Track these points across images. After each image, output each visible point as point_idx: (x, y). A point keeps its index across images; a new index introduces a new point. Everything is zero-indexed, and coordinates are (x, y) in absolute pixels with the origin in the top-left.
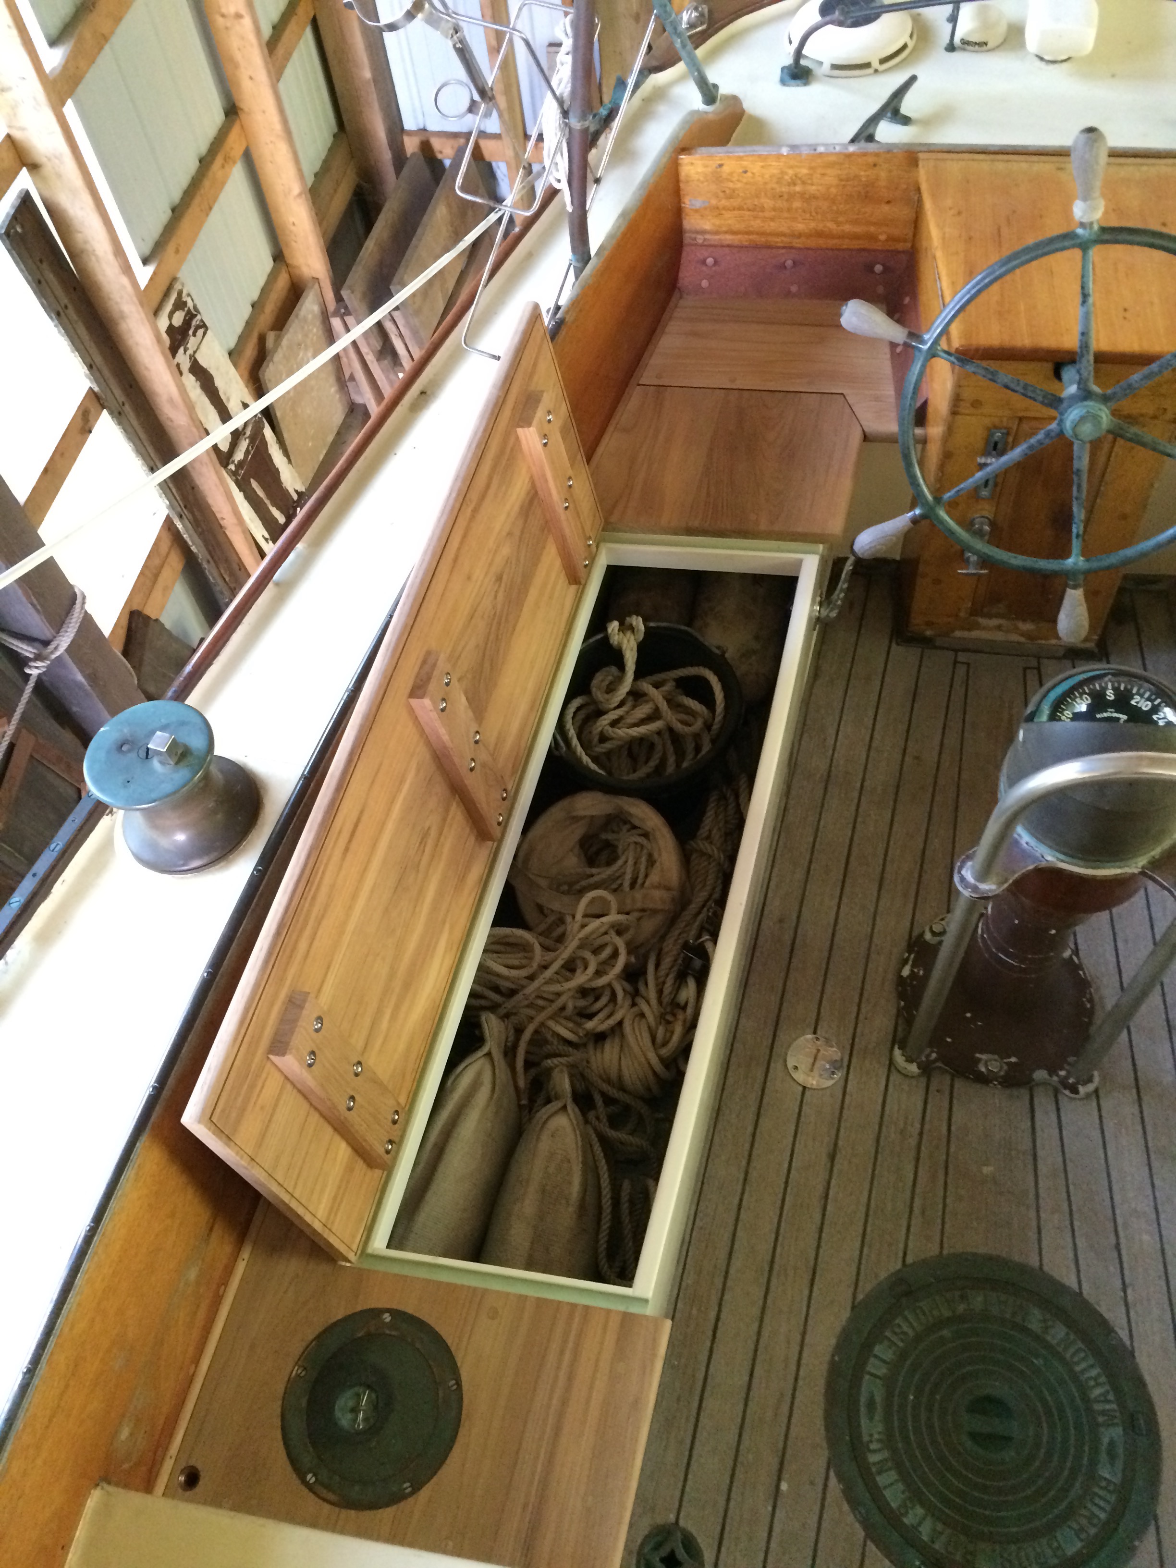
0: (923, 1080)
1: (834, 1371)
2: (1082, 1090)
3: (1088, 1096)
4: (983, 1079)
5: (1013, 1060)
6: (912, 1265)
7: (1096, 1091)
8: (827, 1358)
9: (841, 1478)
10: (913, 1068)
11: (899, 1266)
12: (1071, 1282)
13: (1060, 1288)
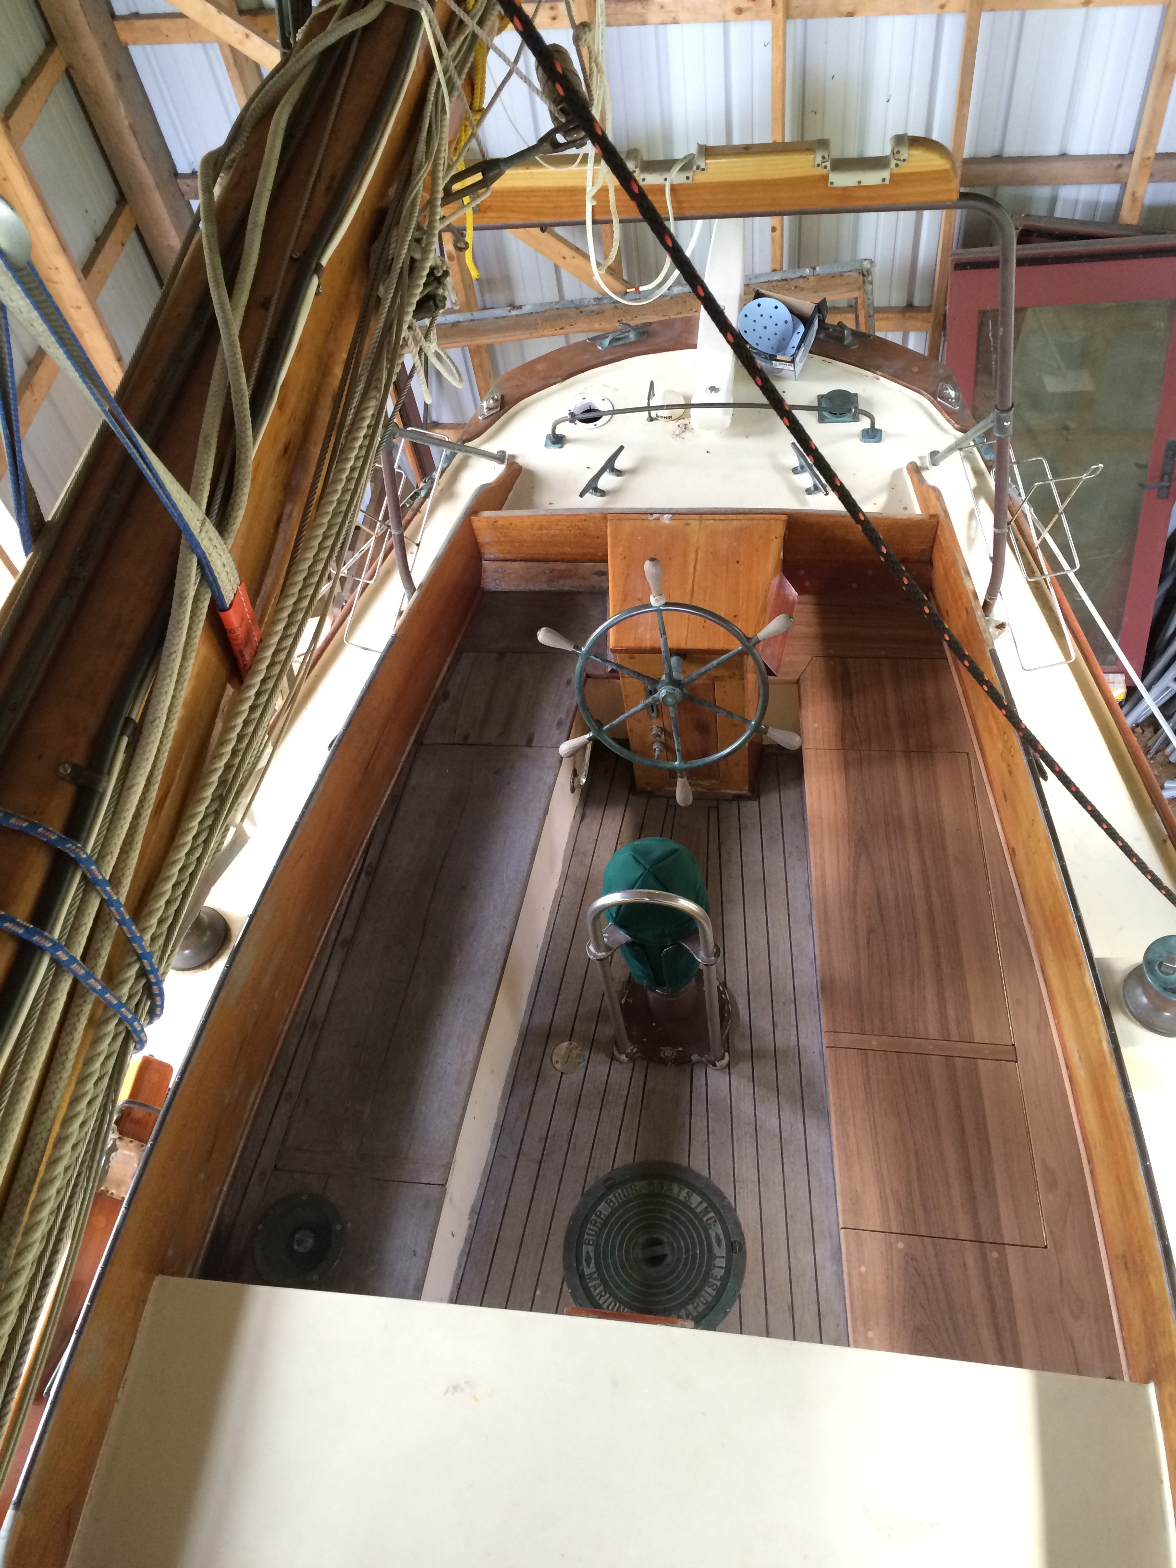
0: (631, 1065)
1: (569, 1231)
2: (717, 1064)
3: (723, 1068)
4: (663, 1062)
5: (680, 1049)
6: (617, 1169)
7: (729, 1065)
8: (567, 1223)
9: (570, 1287)
10: (623, 1057)
11: (610, 1170)
12: (705, 1173)
13: (698, 1176)
